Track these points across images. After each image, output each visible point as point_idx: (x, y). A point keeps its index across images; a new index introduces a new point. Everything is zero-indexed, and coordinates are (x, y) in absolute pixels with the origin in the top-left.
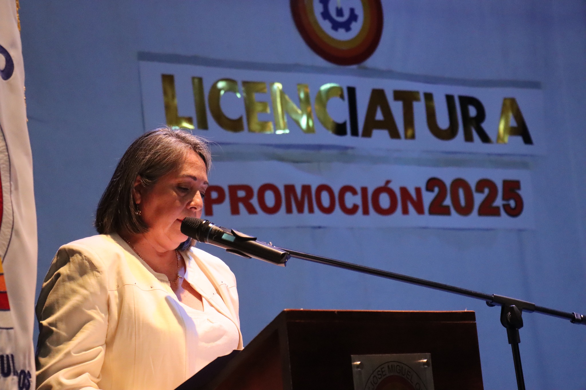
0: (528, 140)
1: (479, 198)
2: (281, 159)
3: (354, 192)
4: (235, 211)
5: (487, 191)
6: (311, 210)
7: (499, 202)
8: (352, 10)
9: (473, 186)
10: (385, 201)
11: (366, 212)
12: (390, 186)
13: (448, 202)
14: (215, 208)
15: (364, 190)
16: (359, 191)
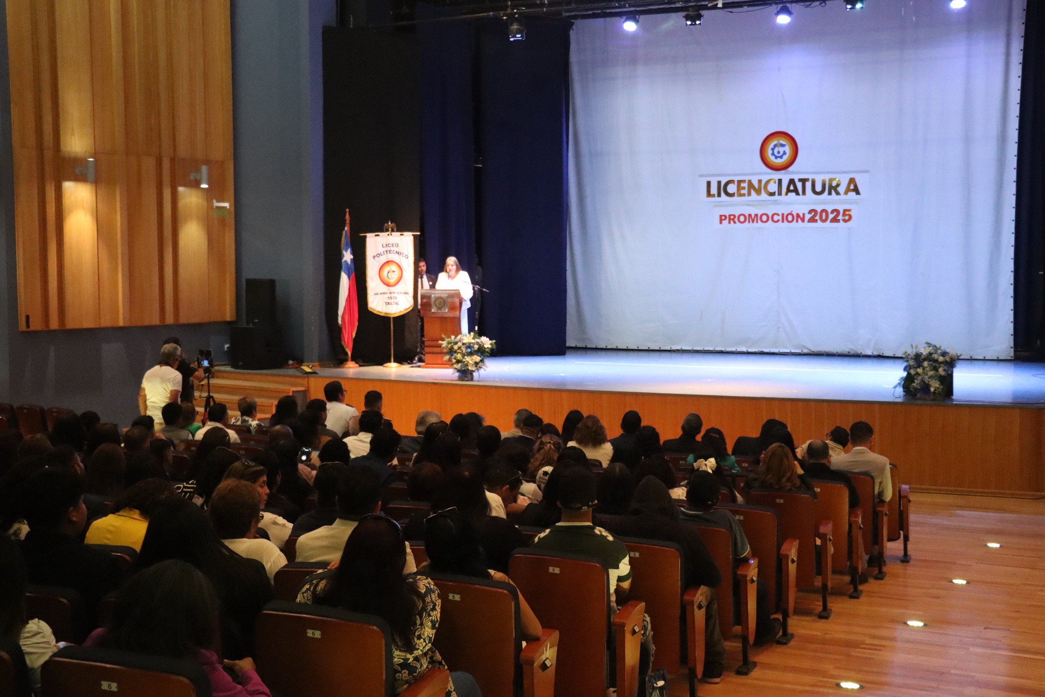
0: (858, 193)
1: (831, 216)
2: (749, 205)
3: (778, 215)
4: (730, 223)
5: (835, 213)
6: (757, 222)
7: (840, 217)
8: (784, 151)
9: (829, 211)
10: (790, 218)
11: (783, 221)
12: (793, 213)
13: (817, 218)
14: (723, 222)
15: (783, 214)
16: (781, 215)
